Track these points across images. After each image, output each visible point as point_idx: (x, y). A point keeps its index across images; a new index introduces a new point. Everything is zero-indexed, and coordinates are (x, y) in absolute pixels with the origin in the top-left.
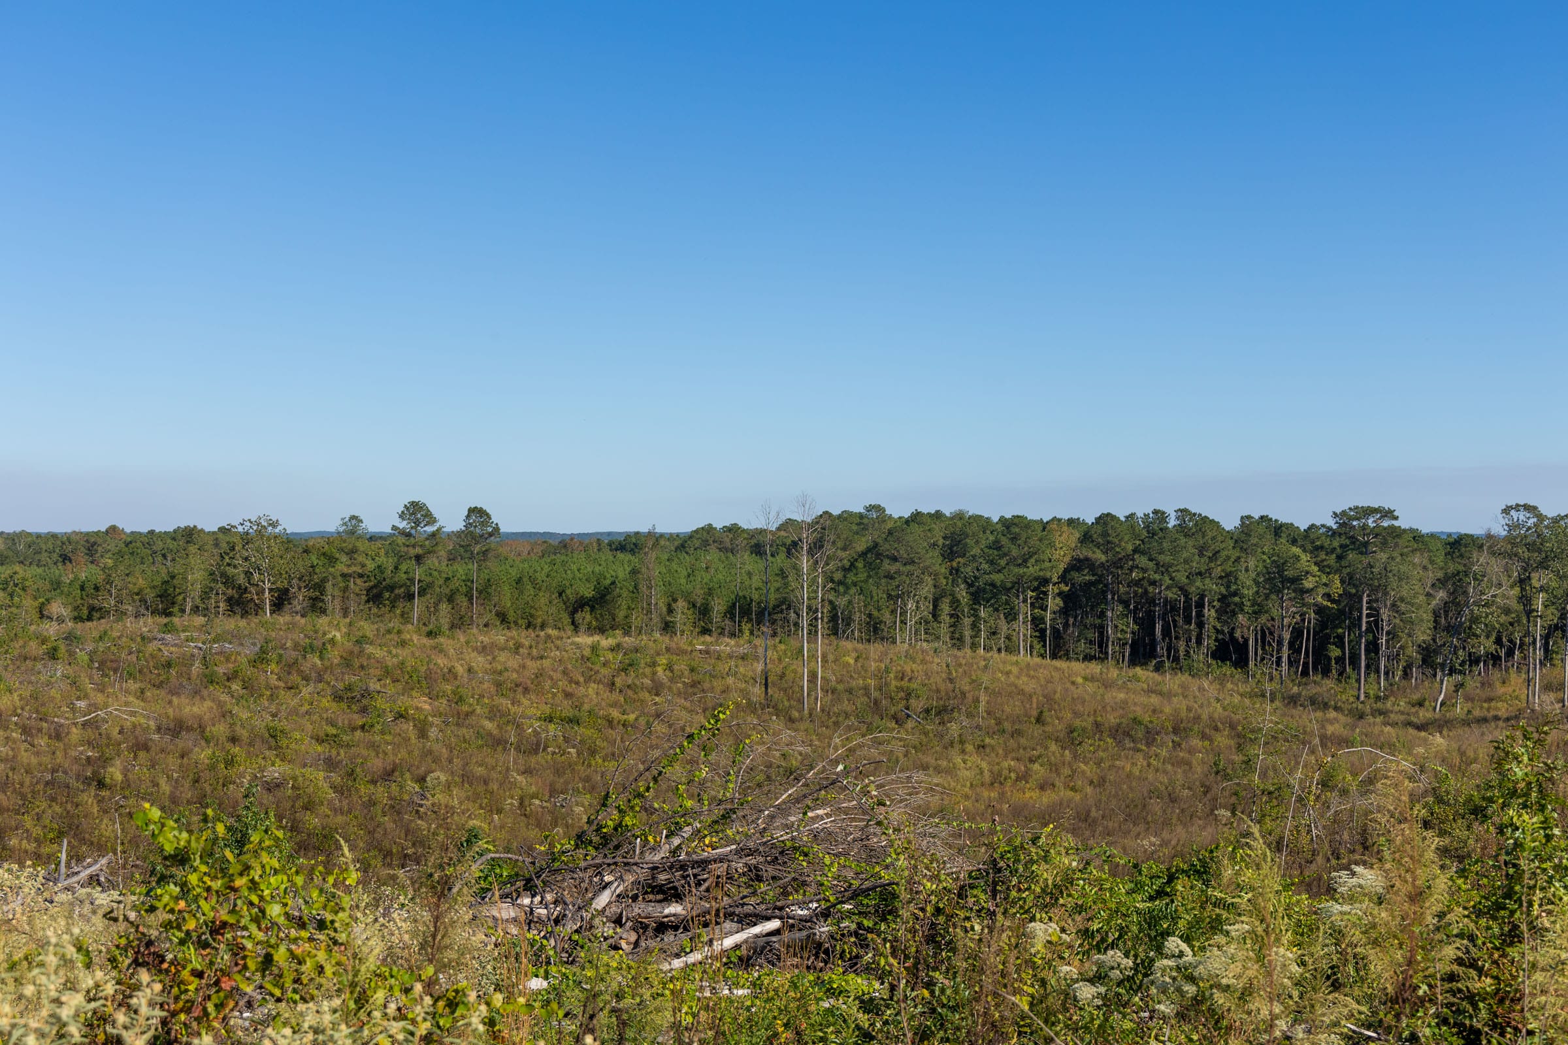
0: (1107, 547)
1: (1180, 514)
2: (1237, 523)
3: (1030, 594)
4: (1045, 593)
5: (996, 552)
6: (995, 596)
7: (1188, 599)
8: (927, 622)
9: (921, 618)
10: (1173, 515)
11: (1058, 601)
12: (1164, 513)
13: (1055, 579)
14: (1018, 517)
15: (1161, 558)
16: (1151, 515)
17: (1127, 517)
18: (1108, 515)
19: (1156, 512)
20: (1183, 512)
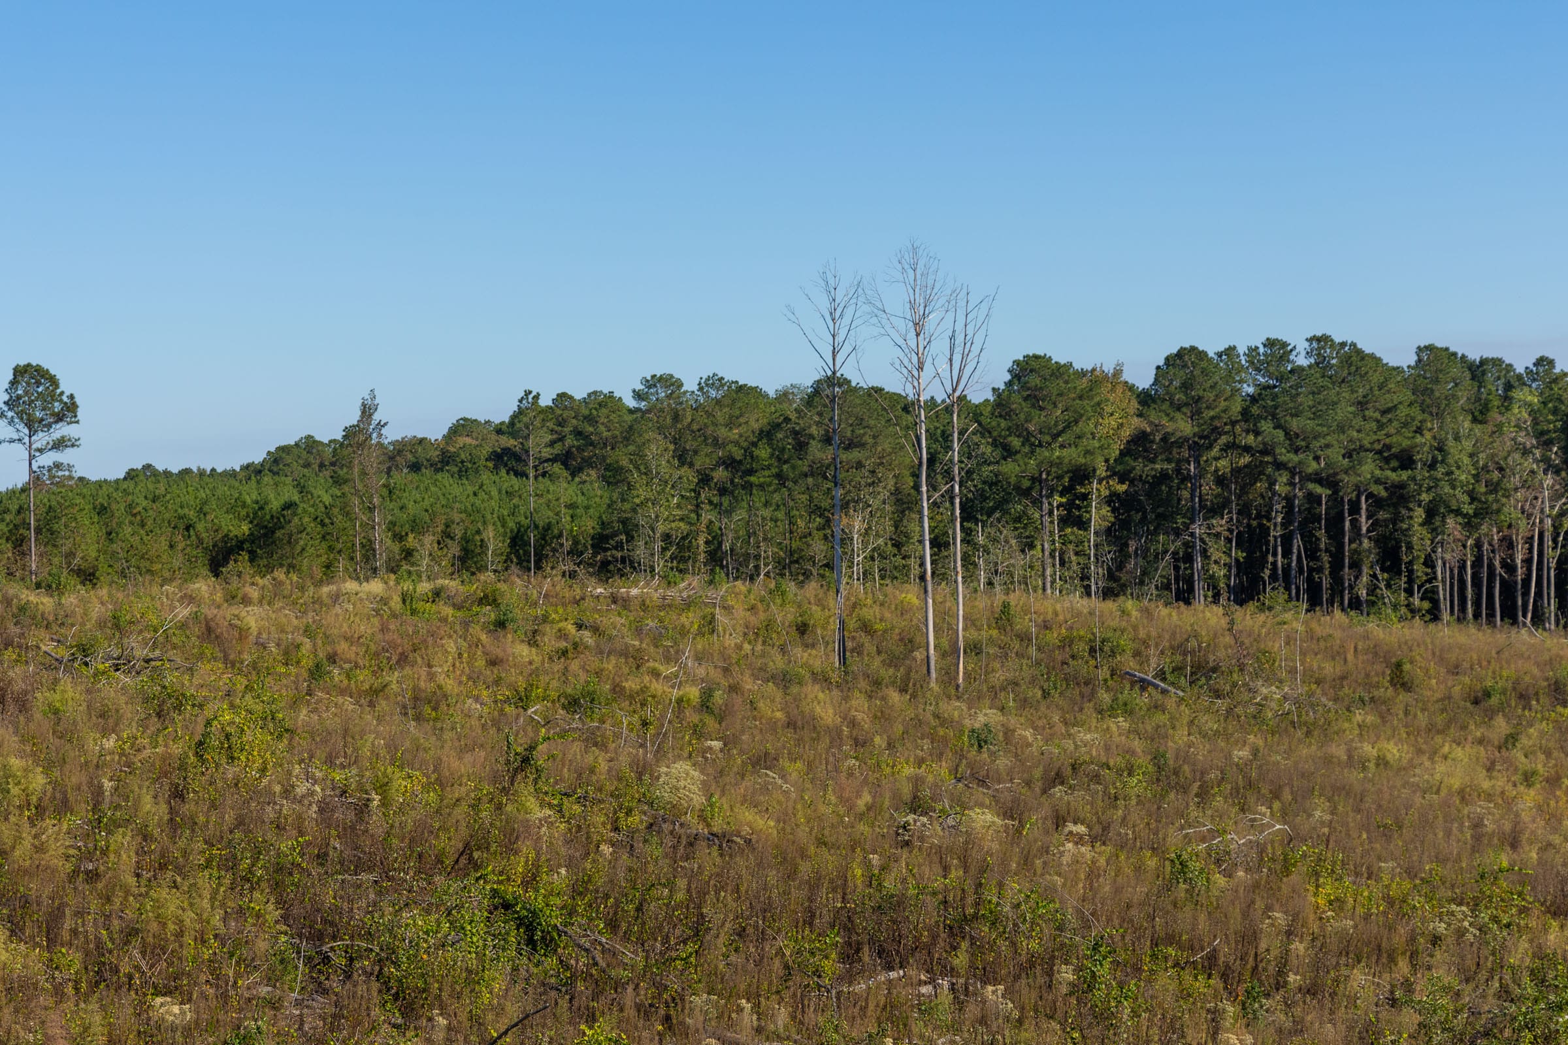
0: (1194, 407)
1: (1315, 344)
2: (1412, 359)
3: (1057, 499)
4: (1085, 497)
5: (1003, 424)
6: (1001, 505)
7: (1336, 500)
8: (883, 557)
9: (874, 550)
10: (1302, 346)
11: (1105, 510)
12: (1284, 345)
13: (1101, 471)
14: (1036, 357)
15: (1295, 424)
16: (1261, 350)
17: (1220, 355)
18: (1193, 349)
19: (1270, 343)
20: (1321, 341)
